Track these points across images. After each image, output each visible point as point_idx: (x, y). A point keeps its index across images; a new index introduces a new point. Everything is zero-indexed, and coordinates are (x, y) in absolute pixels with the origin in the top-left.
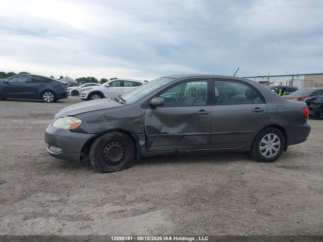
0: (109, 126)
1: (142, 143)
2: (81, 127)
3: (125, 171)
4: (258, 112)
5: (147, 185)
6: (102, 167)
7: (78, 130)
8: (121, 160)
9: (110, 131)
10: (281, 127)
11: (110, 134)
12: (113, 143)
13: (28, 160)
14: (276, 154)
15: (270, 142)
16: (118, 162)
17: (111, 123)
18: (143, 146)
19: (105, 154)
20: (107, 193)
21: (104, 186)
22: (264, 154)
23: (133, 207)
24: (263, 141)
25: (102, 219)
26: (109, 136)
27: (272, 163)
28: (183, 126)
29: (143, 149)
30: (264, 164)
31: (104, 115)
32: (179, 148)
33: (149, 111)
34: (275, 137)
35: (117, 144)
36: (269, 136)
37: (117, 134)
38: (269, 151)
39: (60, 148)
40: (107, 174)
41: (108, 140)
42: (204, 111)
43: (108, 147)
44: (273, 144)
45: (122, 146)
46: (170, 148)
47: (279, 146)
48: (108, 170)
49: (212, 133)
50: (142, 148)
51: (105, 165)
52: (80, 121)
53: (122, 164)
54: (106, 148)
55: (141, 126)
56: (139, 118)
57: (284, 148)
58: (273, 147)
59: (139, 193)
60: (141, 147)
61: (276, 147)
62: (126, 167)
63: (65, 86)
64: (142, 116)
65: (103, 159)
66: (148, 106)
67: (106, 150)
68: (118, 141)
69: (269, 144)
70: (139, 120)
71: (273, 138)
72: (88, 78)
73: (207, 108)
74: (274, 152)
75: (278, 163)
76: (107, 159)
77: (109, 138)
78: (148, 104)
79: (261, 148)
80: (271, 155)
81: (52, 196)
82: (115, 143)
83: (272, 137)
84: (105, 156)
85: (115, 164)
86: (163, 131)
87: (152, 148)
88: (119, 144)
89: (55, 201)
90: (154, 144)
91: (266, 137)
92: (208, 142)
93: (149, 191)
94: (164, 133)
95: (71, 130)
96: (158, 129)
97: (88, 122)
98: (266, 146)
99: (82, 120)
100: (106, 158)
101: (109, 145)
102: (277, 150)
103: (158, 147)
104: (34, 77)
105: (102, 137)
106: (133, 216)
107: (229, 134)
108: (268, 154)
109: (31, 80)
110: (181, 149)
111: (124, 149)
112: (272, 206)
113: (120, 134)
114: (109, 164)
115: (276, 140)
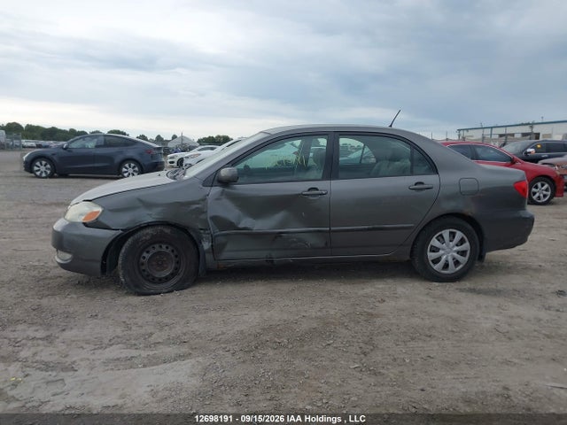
0: (148, 216)
1: (206, 245)
2: (101, 219)
3: (178, 293)
4: (421, 189)
5: (199, 317)
6: (137, 286)
7: (95, 224)
8: (172, 274)
9: (149, 225)
10: (469, 217)
11: (149, 231)
12: (157, 246)
13: (35, 273)
14: (461, 266)
15: (448, 246)
16: (167, 279)
18: (208, 251)
19: (143, 264)
20: (128, 327)
21: (127, 317)
22: (437, 267)
23: (151, 353)
24: (435, 242)
25: (92, 369)
26: (147, 234)
27: (452, 284)
28: (279, 217)
29: (209, 257)
30: (437, 284)
31: (139, 199)
32: (274, 254)
33: (216, 190)
34: (459, 235)
35: (164, 247)
36: (446, 233)
37: (162, 231)
38: (447, 261)
39: (69, 252)
40: (143, 298)
41: (146, 240)
42: (316, 189)
43: (148, 252)
44: (456, 248)
45: (173, 251)
46: (257, 254)
47: (468, 253)
48: (147, 291)
49: (332, 228)
50: (207, 255)
51: (142, 283)
52: (100, 209)
53: (173, 281)
54: (145, 254)
55: (203, 217)
56: (198, 204)
57: (478, 255)
58: (455, 254)
59: (178, 330)
60: (205, 252)
61: (463, 253)
62: (181, 287)
63: (157, 152)
64: (204, 200)
65: (140, 273)
66: (216, 183)
67: (144, 258)
68: (166, 243)
69: (448, 249)
70: (198, 207)
71: (454, 237)
72: (219, 136)
73: (323, 185)
74: (457, 263)
75: (466, 284)
76: (146, 273)
77: (148, 237)
78: (214, 179)
79: (431, 256)
80: (452, 269)
81: (37, 330)
82: (161, 247)
83: (453, 235)
84: (143, 268)
85: (161, 281)
86: (241, 226)
87: (226, 255)
88: (167, 248)
89: (38, 339)
90: (228, 247)
91: (441, 235)
92: (326, 244)
93: (196, 327)
94: (244, 229)
95: (85, 224)
96: (233, 221)
97: (111, 211)
98: (441, 252)
99: (102, 207)
100: (144, 270)
101: (150, 249)
102: (463, 260)
103: (234, 253)
104: (108, 138)
105: (136, 236)
106: (144, 366)
107: (365, 230)
108: (446, 266)
109: (102, 144)
110: (277, 255)
111: (176, 256)
112: (395, 360)
113: (167, 231)
114: (150, 281)
115: (462, 242)
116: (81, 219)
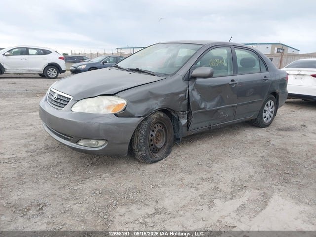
1: (184, 122)
2: (127, 110)
4: (266, 80)
6: (151, 157)
7: (123, 114)
8: (164, 145)
10: (277, 93)
11: (155, 115)
12: (156, 126)
14: (271, 119)
16: (162, 148)
17: (157, 102)
18: (184, 126)
19: (151, 140)
22: (265, 120)
24: (265, 107)
26: (154, 118)
28: (217, 99)
31: (149, 92)
34: (272, 103)
35: (159, 126)
37: (160, 115)
38: (268, 117)
41: (154, 123)
42: (234, 80)
43: (153, 131)
45: (163, 128)
47: (274, 111)
49: (238, 104)
53: (164, 150)
54: (151, 133)
55: (184, 102)
56: (183, 93)
58: (270, 113)
60: (182, 127)
64: (186, 90)
65: (150, 147)
66: (190, 77)
67: (152, 135)
68: (160, 123)
69: (268, 110)
70: (182, 96)
76: (153, 146)
77: (154, 120)
79: (264, 114)
83: (270, 103)
84: (151, 143)
85: (159, 150)
86: (202, 106)
91: (267, 104)
92: (233, 113)
94: (203, 108)
95: (116, 115)
98: (266, 112)
99: (127, 100)
101: (154, 128)
105: (149, 120)
110: (213, 124)
114: (155, 152)
115: (272, 107)
116: (110, 111)
